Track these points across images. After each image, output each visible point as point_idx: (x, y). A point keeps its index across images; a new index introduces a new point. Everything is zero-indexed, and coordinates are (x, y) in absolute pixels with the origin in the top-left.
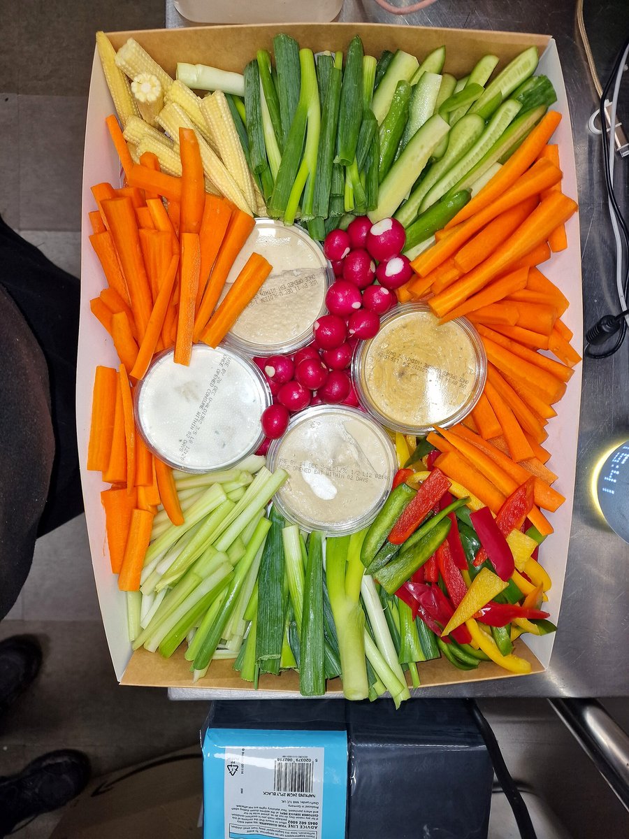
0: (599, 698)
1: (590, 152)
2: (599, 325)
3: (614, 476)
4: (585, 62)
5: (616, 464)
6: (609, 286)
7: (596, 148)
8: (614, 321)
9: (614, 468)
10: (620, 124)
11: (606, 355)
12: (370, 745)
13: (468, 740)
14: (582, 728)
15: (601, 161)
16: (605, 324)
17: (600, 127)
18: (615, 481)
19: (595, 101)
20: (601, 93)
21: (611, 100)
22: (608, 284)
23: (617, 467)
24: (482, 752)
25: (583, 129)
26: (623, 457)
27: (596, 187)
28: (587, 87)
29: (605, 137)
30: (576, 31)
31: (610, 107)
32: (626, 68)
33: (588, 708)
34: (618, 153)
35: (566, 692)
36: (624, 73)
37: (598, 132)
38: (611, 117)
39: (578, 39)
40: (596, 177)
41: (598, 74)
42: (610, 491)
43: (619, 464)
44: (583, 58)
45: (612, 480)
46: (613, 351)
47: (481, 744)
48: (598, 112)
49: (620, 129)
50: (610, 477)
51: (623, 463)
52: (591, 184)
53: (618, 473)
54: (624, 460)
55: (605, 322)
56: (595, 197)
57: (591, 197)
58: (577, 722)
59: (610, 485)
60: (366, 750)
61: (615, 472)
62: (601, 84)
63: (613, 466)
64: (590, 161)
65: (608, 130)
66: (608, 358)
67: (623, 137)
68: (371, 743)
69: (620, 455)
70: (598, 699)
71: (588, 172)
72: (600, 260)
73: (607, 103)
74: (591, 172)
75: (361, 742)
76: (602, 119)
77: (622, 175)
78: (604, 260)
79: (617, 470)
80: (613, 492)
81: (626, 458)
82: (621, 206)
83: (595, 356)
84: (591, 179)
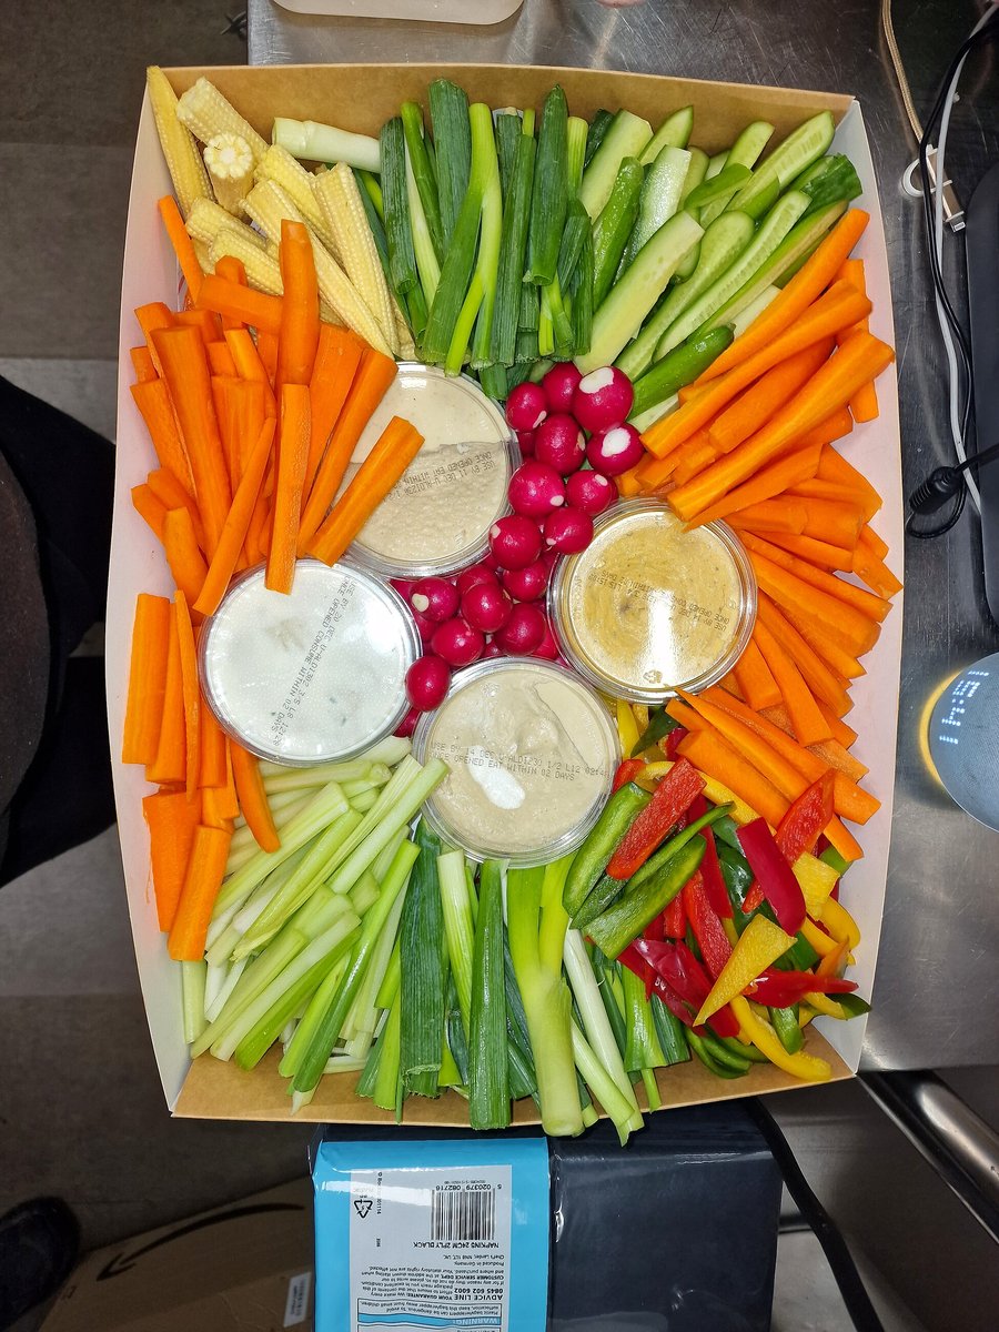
0: (939, 1069)
1: (906, 224)
2: (930, 483)
3: (957, 717)
4: (894, 89)
5: (959, 698)
6: (939, 427)
7: (915, 217)
8: (953, 475)
9: (957, 705)
10: (950, 182)
11: (937, 532)
12: (586, 1159)
13: (740, 1144)
14: (913, 1116)
15: (922, 237)
16: (939, 481)
17: (920, 183)
18: (959, 724)
19: (912, 146)
20: (920, 135)
21: (935, 146)
22: (937, 424)
23: (961, 702)
24: (763, 1162)
25: (895, 189)
26: (971, 687)
27: (916, 276)
28: (899, 127)
29: (928, 201)
30: (881, 42)
31: (936, 156)
32: (957, 98)
33: (923, 1086)
34: (947, 226)
35: (883, 1063)
36: (954, 105)
37: (918, 193)
38: (936, 170)
39: (883, 53)
40: (915, 262)
41: (915, 106)
42: (952, 740)
43: (964, 697)
44: (891, 81)
45: (954, 723)
46: (948, 526)
47: (760, 1149)
48: (916, 162)
49: (950, 188)
50: (951, 718)
51: (970, 695)
52: (909, 272)
53: (963, 711)
54: (972, 691)
55: (940, 477)
56: (914, 291)
57: (908, 292)
58: (907, 1109)
59: (951, 731)
60: (581, 1167)
61: (958, 710)
62: (920, 121)
63: (954, 701)
64: (907, 238)
65: (932, 190)
66: (940, 538)
67: (955, 200)
68: (587, 1154)
69: (963, 685)
70: (936, 1072)
71: (903, 255)
72: (924, 388)
73: (929, 149)
74: (907, 253)
75: (570, 1154)
76: (922, 175)
77: (954, 259)
78: (930, 387)
79: (961, 707)
80: (956, 741)
81: (975, 688)
82: (955, 305)
83: (922, 535)
84: (908, 265)
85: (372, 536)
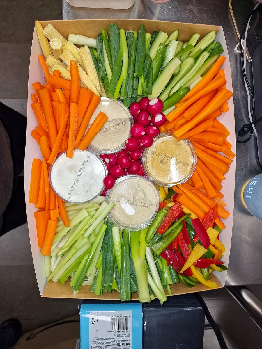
0: (247, 285)
1: (236, 60)
2: (243, 128)
3: (251, 190)
4: (233, 25)
5: (251, 185)
6: (245, 114)
7: (238, 58)
8: (249, 126)
9: (251, 187)
10: (248, 49)
11: (245, 142)
12: (152, 309)
13: (194, 305)
14: (240, 298)
15: (240, 64)
16: (245, 128)
17: (240, 50)
18: (251, 192)
19: (237, 40)
20: (239, 37)
21: (244, 40)
23: (252, 187)
24: (200, 310)
25: (233, 51)
26: (254, 183)
27: (239, 74)
28: (234, 35)
29: (242, 54)
30: (229, 13)
31: (244, 42)
32: (249, 27)
33: (243, 290)
34: (247, 61)
35: (232, 283)
36: (249, 29)
37: (239, 52)
38: (244, 46)
39: (230, 16)
40: (239, 70)
41: (238, 29)
42: (249, 197)
43: (253, 185)
44: (232, 23)
45: (250, 192)
46: (248, 140)
47: (199, 306)
48: (239, 44)
49: (248, 51)
50: (249, 191)
51: (254, 185)
52: (237, 73)
53: (252, 189)
54: (255, 184)
55: (245, 126)
56: (239, 78)
57: (237, 78)
58: (239, 296)
59: (249, 194)
60: (151, 311)
61: (251, 189)
62: (240, 33)
63: (250, 186)
64: (236, 64)
65: (243, 51)
66: (246, 143)
67: (249, 54)
69: (252, 182)
70: (246, 286)
72: (241, 103)
73: (242, 40)
74: (236, 68)
75: (148, 308)
76: (240, 47)
77: (249, 69)
78: (243, 103)
79: (252, 188)
80: (251, 197)
81: (255, 183)
82: (249, 81)
83: (241, 142)
84: (237, 71)
85: (95, 143)
